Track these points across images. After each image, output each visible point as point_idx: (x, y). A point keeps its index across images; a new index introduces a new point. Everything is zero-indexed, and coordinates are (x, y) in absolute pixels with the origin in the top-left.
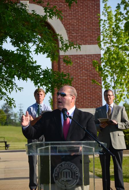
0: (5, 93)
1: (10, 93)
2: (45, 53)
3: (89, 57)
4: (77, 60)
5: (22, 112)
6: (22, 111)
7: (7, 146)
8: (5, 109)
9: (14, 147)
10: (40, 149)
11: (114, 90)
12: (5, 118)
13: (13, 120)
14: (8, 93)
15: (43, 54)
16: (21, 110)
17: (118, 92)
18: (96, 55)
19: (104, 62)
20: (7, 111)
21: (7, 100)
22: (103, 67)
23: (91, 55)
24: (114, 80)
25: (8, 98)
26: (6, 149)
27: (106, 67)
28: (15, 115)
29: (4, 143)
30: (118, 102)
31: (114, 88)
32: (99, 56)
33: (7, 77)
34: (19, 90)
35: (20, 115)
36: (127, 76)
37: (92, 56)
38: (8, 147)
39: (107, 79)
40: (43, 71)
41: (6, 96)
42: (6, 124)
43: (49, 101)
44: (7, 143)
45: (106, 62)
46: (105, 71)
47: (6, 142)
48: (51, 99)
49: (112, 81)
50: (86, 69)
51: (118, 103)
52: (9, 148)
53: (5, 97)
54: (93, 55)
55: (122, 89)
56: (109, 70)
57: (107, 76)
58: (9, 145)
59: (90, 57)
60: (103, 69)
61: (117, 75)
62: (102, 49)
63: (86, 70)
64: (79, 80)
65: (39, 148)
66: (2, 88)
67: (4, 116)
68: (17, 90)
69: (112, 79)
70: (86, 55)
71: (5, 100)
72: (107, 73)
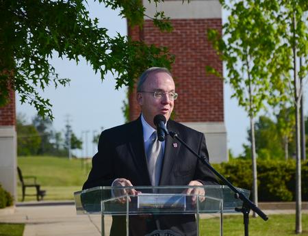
0: (33, 89)
1: (43, 88)
2: (116, 7)
3: (199, 23)
4: (177, 29)
5: (71, 131)
6: (70, 129)
7: (40, 194)
8: (38, 124)
9: (55, 195)
10: (105, 203)
11: (248, 87)
12: (39, 141)
13: (53, 144)
14: (38, 89)
15: (112, 8)
16: (68, 127)
17: (255, 90)
18: (212, 20)
19: (231, 33)
20: (41, 128)
21: (35, 102)
22: (227, 43)
23: (203, 20)
24: (248, 68)
25: (39, 99)
26: (38, 200)
27: (232, 42)
28: (57, 136)
29: (35, 189)
30: (255, 110)
31: (248, 83)
32: (219, 21)
33: (36, 53)
34: (62, 83)
35: (67, 135)
36: (274, 60)
37: (206, 21)
38: (42, 196)
39: (234, 65)
40: (113, 41)
41: (34, 94)
42: (40, 152)
43: (122, 108)
44: (42, 188)
45: (233, 33)
46: (232, 50)
47: (38, 187)
48: (126, 105)
49: (244, 71)
50: (193, 47)
51: (255, 112)
52: (45, 197)
53: (32, 96)
54: (208, 20)
55: (263, 84)
56: (239, 48)
57: (234, 59)
58: (44, 192)
59: (201, 24)
60: (228, 47)
61: (254, 58)
62: (225, 7)
63: (194, 49)
64: (181, 69)
65: (103, 200)
66: (27, 78)
67: (37, 137)
68: (58, 83)
69: (244, 65)
70: (194, 20)
71: (31, 104)
72: (235, 54)
